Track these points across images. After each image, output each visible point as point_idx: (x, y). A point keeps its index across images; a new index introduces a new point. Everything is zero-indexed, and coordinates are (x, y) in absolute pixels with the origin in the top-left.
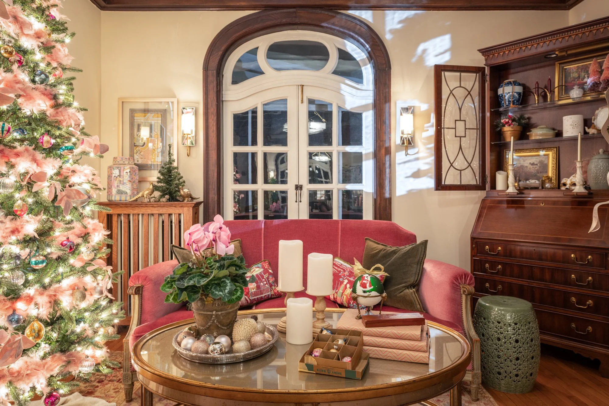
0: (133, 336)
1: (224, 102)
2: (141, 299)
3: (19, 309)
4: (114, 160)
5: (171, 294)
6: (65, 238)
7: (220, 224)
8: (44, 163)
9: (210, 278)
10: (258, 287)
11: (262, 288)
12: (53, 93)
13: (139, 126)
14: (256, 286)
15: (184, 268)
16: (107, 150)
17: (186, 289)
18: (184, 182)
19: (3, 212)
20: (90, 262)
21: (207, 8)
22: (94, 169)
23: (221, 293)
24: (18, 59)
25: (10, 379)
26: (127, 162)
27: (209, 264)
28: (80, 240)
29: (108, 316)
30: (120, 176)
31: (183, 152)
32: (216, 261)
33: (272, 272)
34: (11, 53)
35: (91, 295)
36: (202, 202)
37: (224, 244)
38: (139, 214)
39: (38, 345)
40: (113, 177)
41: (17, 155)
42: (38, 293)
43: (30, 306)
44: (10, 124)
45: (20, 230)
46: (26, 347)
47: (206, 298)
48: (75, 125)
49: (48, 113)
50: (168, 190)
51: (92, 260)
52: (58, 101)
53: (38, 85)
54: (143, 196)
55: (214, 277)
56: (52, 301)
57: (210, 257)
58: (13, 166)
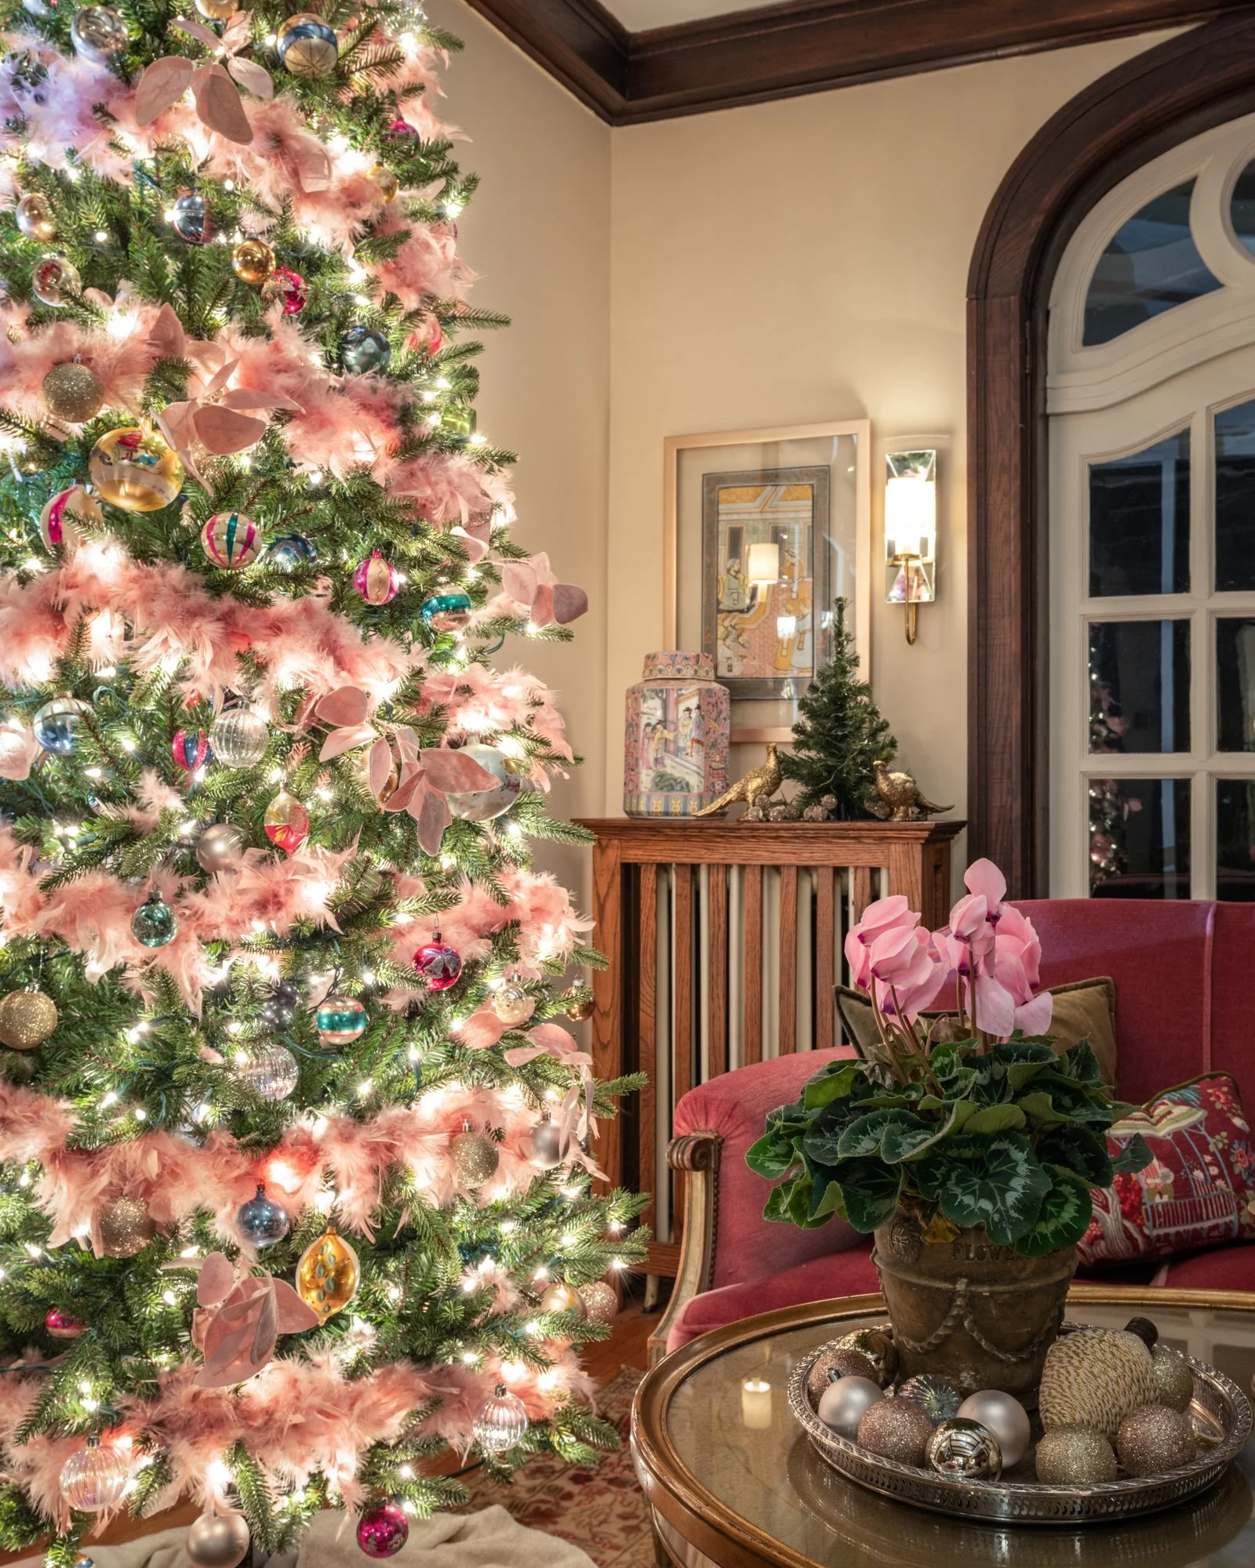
0: (678, 1329)
1: (1053, 424)
2: (716, 1187)
3: (277, 1186)
4: (646, 666)
5: (787, 1185)
6: (428, 938)
7: (989, 902)
8: (359, 656)
9: (940, 1135)
10: (1182, 1187)
11: (1200, 1194)
12: (398, 401)
13: (736, 537)
14: (1175, 1183)
15: (839, 1080)
16: (582, 608)
17: (843, 1171)
18: (893, 744)
19: (237, 832)
20: (519, 1032)
21: (983, 50)
22: (544, 686)
23: (986, 1204)
24: (289, 287)
25: (239, 1433)
26: (688, 673)
27: (942, 1070)
28: (481, 949)
29: (585, 1242)
30: (663, 722)
31: (893, 628)
32: (970, 1061)
33: (1246, 1128)
34: (261, 266)
35: (522, 1157)
36: (961, 825)
37: (1011, 987)
38: (728, 867)
39: (343, 1323)
40: (642, 727)
41: (277, 628)
42: (335, 1133)
43: (309, 1179)
44: (262, 520)
45: (282, 899)
46: (295, 1327)
47: (927, 1217)
48: (472, 517)
49: (379, 477)
50: (830, 773)
51: (525, 1026)
52: (415, 430)
53: (350, 376)
54: (742, 798)
55: (959, 1130)
56: (381, 1168)
57: (951, 1041)
58: (260, 669)
